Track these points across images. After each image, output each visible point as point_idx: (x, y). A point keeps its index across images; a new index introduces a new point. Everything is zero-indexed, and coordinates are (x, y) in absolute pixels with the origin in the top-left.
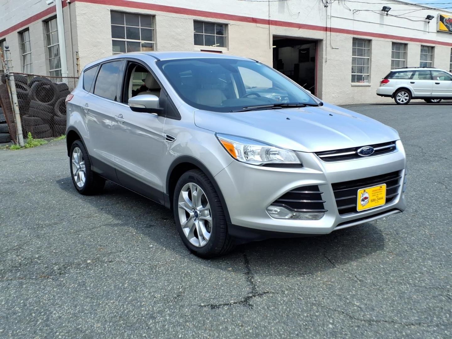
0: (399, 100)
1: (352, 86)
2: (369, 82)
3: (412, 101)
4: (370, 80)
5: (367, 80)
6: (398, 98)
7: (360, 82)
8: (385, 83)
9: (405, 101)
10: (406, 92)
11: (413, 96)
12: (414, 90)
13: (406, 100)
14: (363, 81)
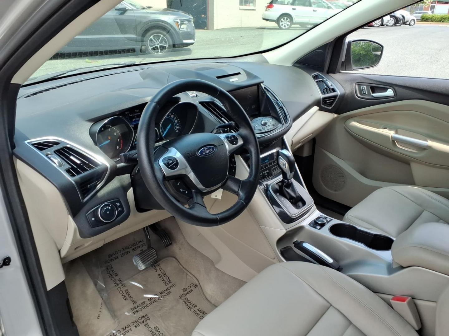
0: (282, 25)
1: (240, 9)
2: (255, 5)
3: (293, 26)
4: (255, 4)
5: (253, 4)
6: (281, 23)
7: (246, 5)
8: (270, 8)
9: (287, 27)
10: (288, 17)
11: (294, 21)
12: (295, 16)
13: (288, 25)
14: (249, 5)
